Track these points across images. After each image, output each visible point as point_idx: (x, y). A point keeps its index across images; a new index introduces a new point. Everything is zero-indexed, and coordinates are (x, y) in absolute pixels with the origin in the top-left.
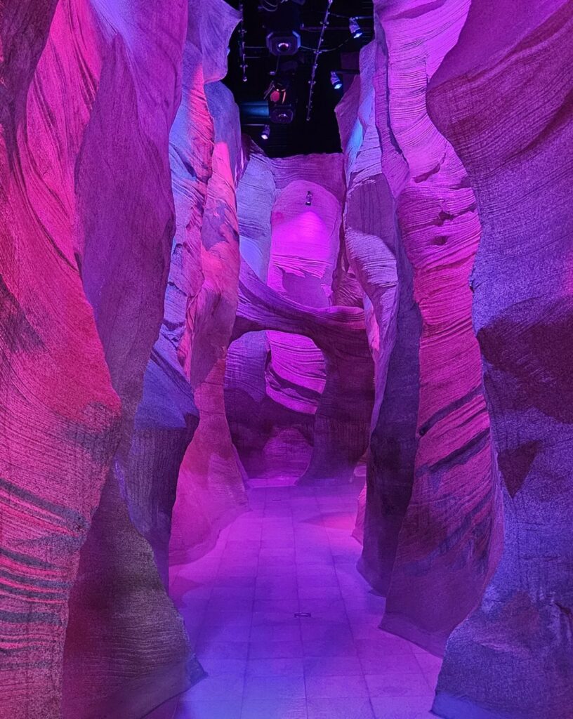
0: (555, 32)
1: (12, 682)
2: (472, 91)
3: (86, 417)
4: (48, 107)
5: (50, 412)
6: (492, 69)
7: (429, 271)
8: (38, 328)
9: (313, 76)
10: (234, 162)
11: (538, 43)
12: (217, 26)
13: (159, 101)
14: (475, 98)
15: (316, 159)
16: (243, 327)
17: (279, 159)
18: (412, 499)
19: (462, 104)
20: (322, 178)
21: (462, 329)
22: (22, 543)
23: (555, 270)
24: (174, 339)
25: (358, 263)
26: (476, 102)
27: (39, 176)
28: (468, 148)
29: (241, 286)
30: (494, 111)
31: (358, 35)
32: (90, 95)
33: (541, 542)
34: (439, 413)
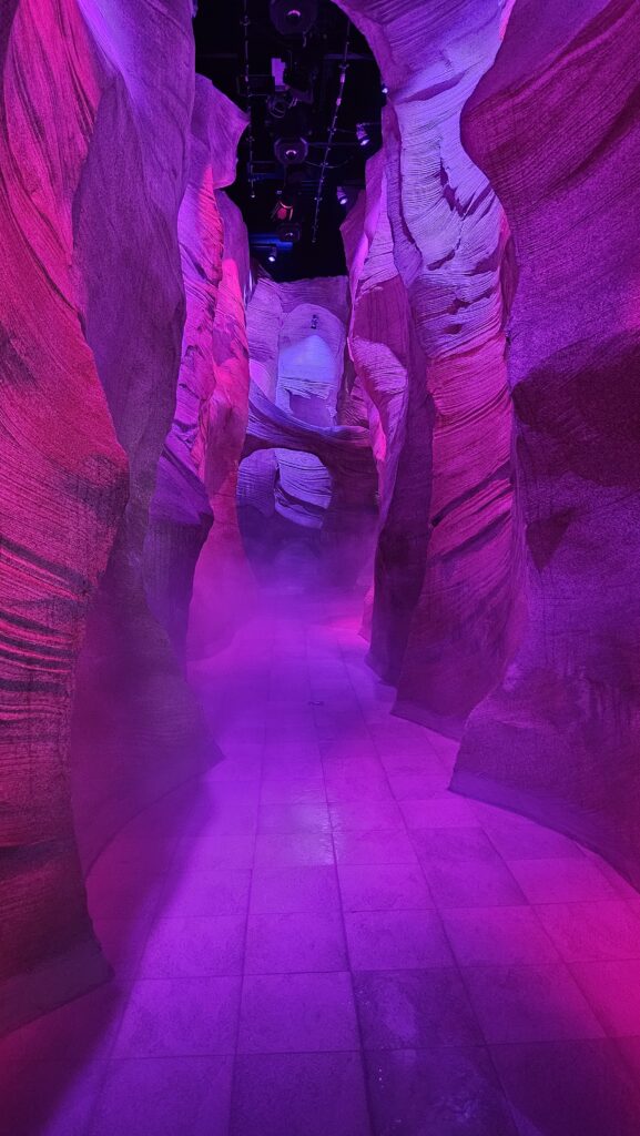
0: (619, 17)
1: (13, 755)
2: (514, 109)
3: (88, 470)
4: (34, 113)
5: (44, 458)
6: (539, 77)
7: (443, 361)
8: (27, 359)
9: (319, 191)
10: (243, 282)
11: (596, 36)
12: (225, 128)
13: (166, 166)
14: (519, 115)
15: (321, 283)
16: (254, 445)
17: (286, 284)
18: (424, 590)
19: (503, 125)
20: (328, 302)
21: (487, 410)
22: (17, 603)
23: (610, 304)
24: (187, 440)
25: (366, 372)
26: (519, 121)
27: (26, 191)
28: (507, 180)
29: (252, 407)
30: (540, 130)
31: (364, 143)
32: (87, 124)
33: (571, 617)
34: (452, 503)
